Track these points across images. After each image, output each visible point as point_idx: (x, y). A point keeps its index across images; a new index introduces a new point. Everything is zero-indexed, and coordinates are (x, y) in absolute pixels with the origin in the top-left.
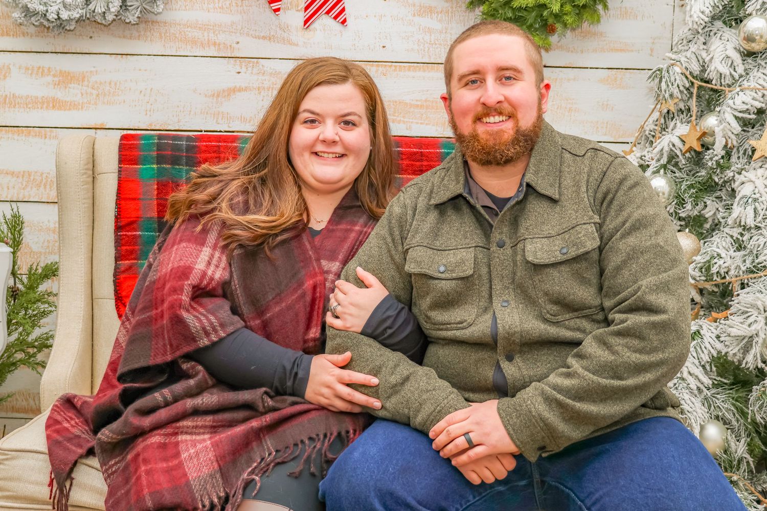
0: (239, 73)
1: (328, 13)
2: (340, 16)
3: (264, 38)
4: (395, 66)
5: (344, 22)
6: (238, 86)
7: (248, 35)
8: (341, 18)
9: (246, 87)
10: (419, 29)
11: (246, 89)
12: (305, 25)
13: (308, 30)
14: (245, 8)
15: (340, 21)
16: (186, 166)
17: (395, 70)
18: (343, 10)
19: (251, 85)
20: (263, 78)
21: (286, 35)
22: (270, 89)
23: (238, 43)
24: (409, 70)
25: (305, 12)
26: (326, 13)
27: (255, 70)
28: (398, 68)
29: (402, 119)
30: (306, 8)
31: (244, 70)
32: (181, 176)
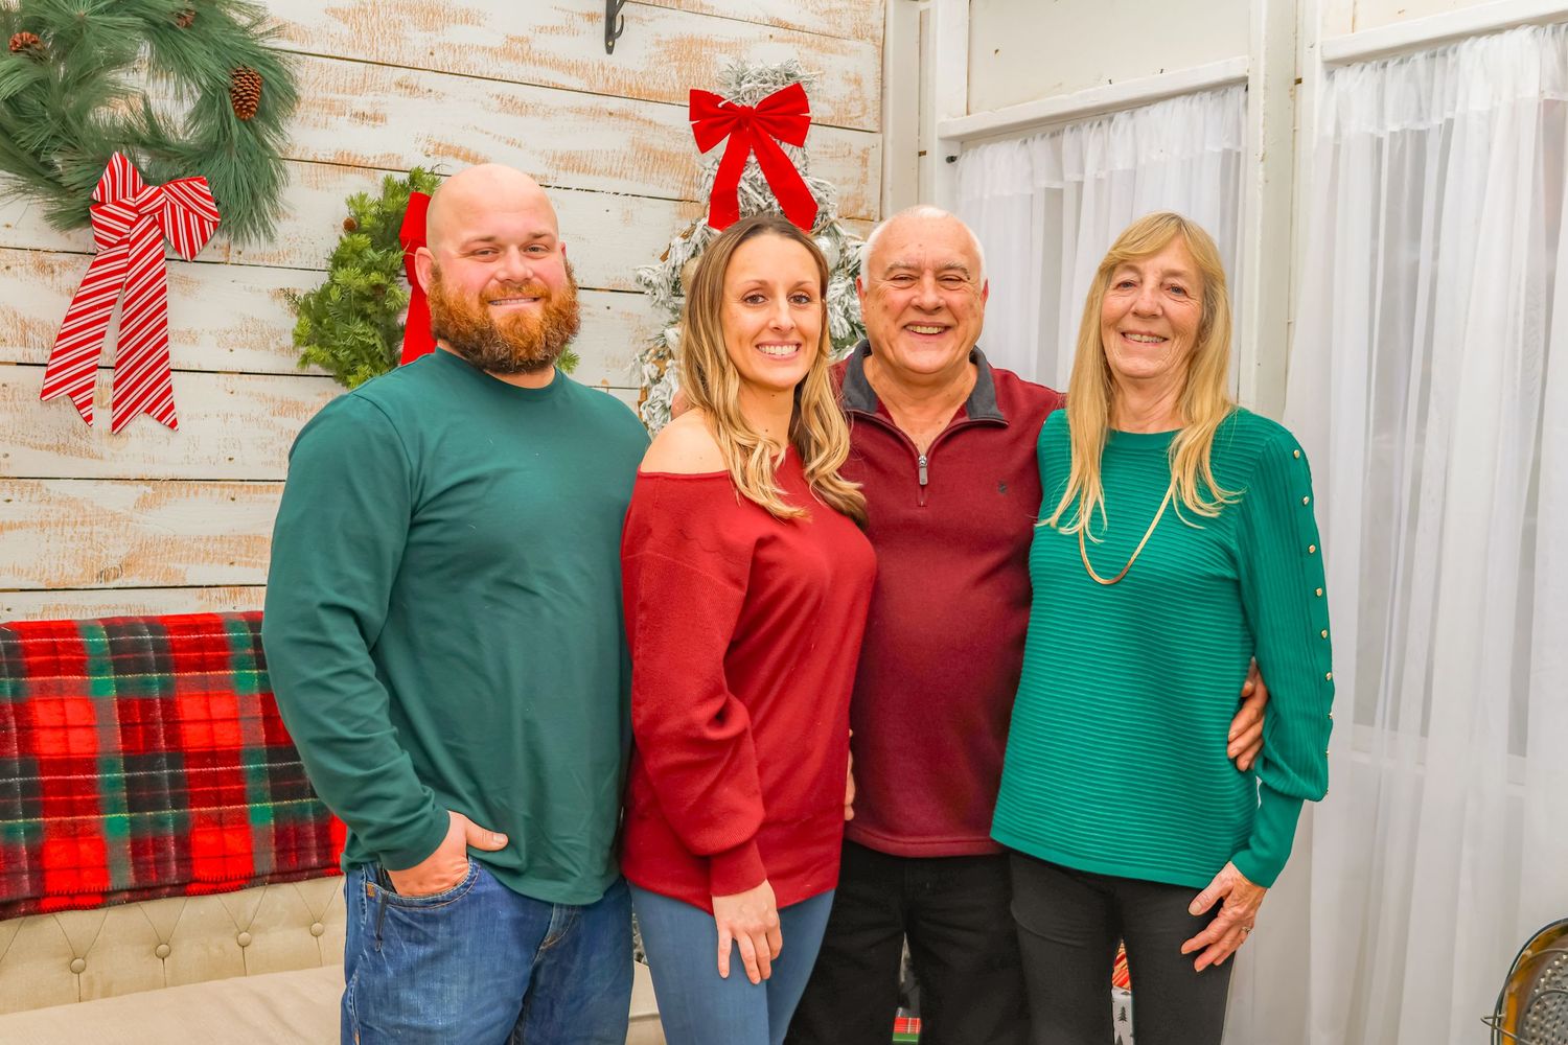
0: (9, 501)
1: (148, 411)
2: (166, 416)
3: (49, 448)
4: (248, 487)
5: (173, 425)
6: (7, 520)
7: (23, 443)
8: (168, 419)
9: (20, 523)
10: (282, 433)
11: (21, 526)
12: (114, 429)
13: (118, 436)
14: (18, 403)
15: (168, 423)
16: (10, 677)
17: (248, 492)
18: (171, 407)
19: (29, 519)
20: (48, 508)
21: (83, 443)
22: (60, 525)
23: (7, 455)
24: (268, 491)
25: (114, 409)
26: (145, 411)
27: (35, 497)
28: (252, 489)
29: (259, 561)
30: (115, 405)
31: (17, 496)
32: (6, 691)
